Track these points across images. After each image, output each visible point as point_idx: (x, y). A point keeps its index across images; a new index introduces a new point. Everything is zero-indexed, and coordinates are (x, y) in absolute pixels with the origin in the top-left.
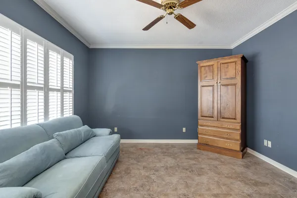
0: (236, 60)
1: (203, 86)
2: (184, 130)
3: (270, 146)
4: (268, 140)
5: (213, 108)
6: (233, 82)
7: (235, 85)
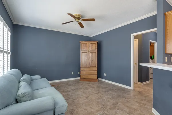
0: (96, 43)
1: (82, 53)
2: (73, 73)
3: (106, 75)
4: (105, 73)
5: (87, 62)
6: (94, 51)
7: (95, 53)
